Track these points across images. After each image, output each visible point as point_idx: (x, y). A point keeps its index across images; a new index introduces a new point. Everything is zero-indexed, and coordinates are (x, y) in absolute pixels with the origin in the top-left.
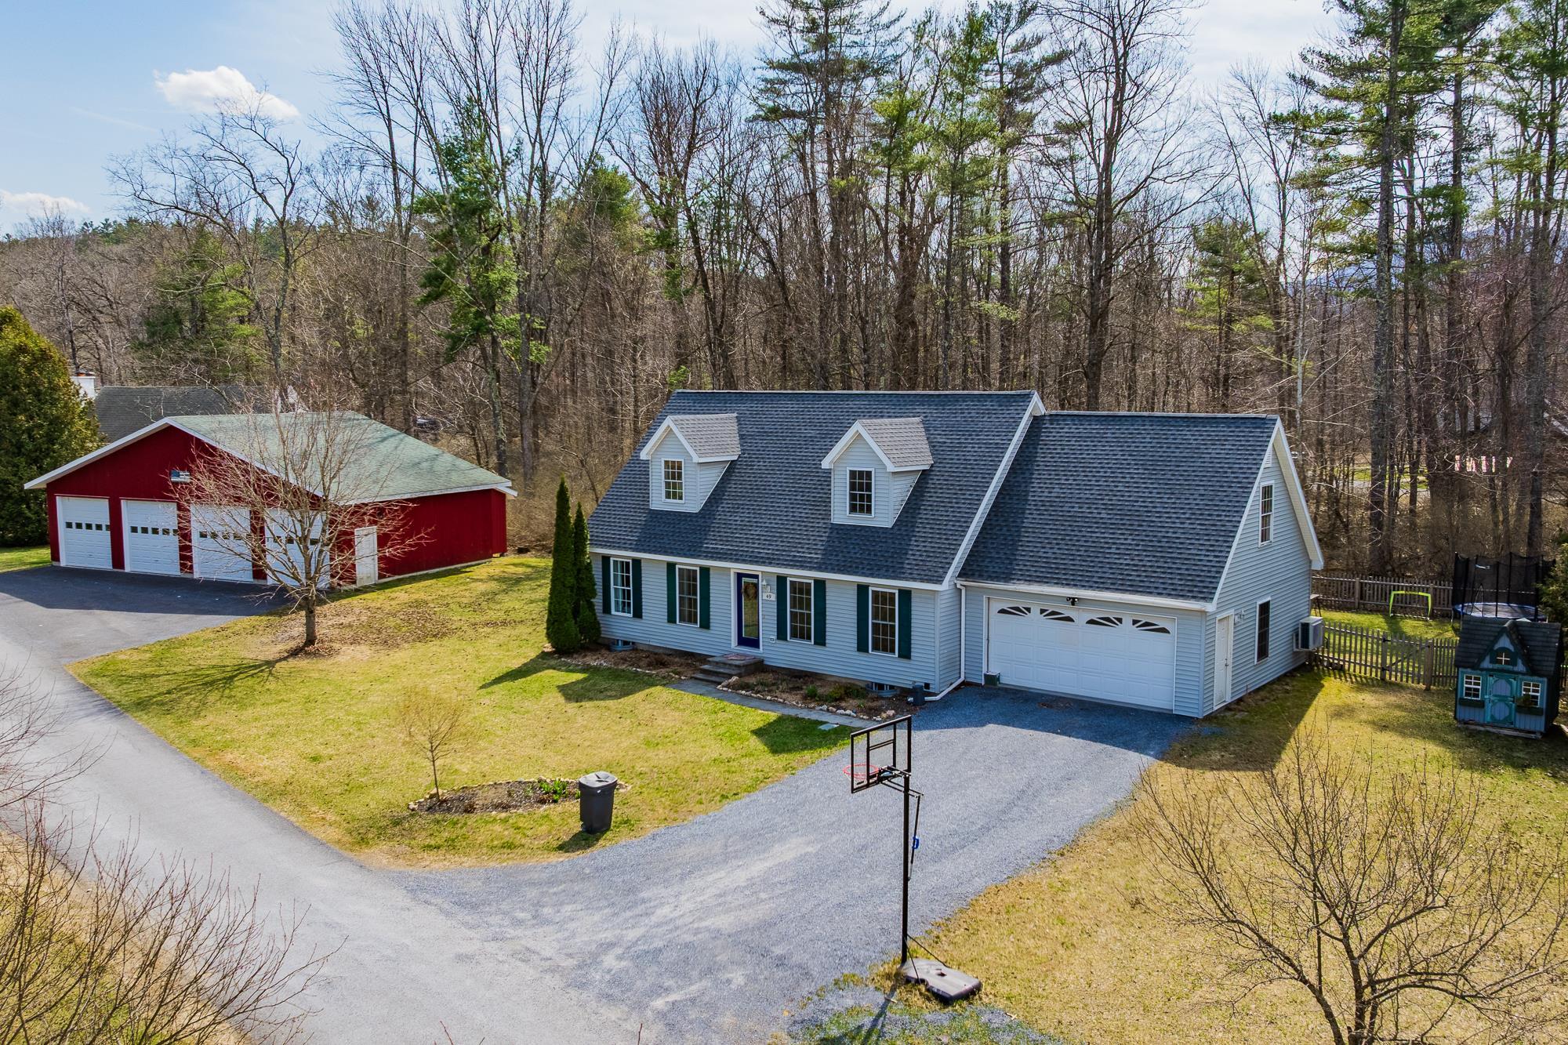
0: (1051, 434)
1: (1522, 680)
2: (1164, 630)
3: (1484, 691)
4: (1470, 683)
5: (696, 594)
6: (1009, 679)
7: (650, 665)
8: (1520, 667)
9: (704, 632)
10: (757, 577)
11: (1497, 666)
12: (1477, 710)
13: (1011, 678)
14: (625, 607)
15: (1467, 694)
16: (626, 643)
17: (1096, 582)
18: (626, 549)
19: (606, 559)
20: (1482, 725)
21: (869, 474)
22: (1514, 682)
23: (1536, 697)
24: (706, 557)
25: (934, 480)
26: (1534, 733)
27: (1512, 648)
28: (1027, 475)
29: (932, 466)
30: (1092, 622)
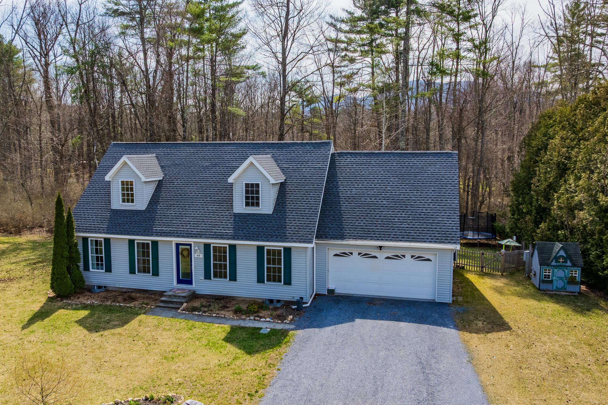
0: (342, 162)
1: (569, 269)
2: (428, 260)
3: (553, 276)
4: (546, 272)
5: (149, 257)
6: (340, 290)
7: (125, 300)
8: (569, 264)
9: (155, 278)
10: (190, 245)
11: (558, 264)
12: (549, 284)
13: (341, 289)
14: (98, 266)
15: (545, 278)
16: (99, 287)
17: (393, 237)
18: (100, 233)
19: (85, 240)
20: (552, 291)
21: (257, 185)
22: (566, 271)
23: (576, 277)
24: (157, 235)
25: (289, 188)
26: (575, 292)
27: (565, 255)
28: (335, 183)
29: (285, 180)
30: (388, 258)
